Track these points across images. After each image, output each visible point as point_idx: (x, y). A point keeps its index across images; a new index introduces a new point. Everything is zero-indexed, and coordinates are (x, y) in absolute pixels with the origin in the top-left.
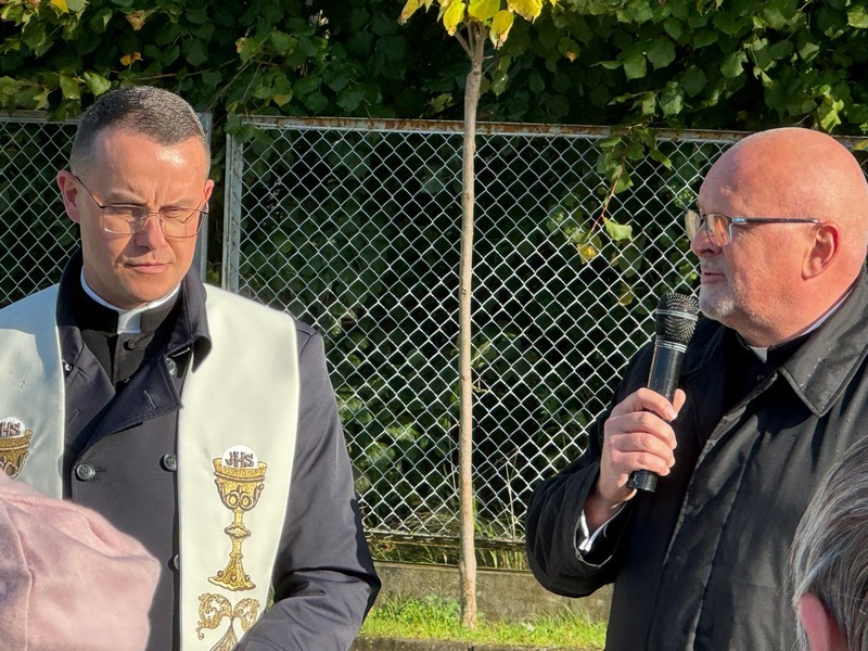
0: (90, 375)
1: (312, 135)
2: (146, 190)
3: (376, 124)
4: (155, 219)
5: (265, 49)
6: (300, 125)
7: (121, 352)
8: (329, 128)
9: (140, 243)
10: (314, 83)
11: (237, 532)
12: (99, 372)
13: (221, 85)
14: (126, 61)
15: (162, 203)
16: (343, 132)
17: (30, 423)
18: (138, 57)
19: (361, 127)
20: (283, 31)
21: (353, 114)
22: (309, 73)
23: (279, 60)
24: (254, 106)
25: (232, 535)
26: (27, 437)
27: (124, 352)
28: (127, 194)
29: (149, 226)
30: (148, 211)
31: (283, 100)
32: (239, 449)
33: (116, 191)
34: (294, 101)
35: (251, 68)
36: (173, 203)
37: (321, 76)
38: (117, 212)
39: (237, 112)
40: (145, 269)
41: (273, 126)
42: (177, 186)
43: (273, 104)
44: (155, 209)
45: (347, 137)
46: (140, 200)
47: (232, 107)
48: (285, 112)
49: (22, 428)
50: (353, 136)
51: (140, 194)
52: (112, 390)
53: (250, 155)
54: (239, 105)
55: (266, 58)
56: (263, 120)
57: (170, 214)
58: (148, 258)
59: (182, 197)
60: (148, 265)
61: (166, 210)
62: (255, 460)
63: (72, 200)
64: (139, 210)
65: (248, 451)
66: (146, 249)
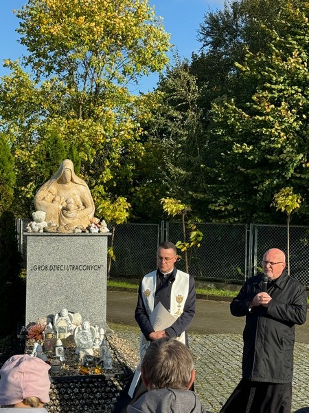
11: (179, 306)
32: (180, 294)
36: (167, 257)
44: (164, 258)
62: (182, 295)
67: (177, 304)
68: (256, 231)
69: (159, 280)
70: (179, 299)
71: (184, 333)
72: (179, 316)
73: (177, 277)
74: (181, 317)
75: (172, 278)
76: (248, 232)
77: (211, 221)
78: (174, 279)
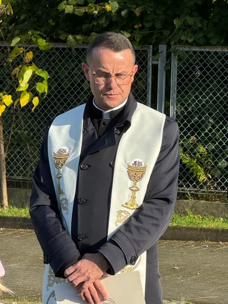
0: (91, 133)
1: (202, 53)
2: (109, 68)
3: (224, 49)
4: (113, 79)
5: (184, 23)
6: (197, 49)
7: (102, 126)
8: (208, 50)
9: (108, 87)
10: (201, 34)
11: (134, 189)
12: (94, 131)
13: (169, 35)
14: (136, 27)
15: (115, 72)
16: (213, 51)
17: (70, 149)
18: (140, 25)
19: (219, 50)
20: (191, 17)
21: (215, 45)
22: (200, 31)
23: (190, 26)
24: (180, 42)
25: (132, 190)
26: (68, 154)
27: (103, 125)
28: (103, 69)
29: (111, 81)
30: (111, 76)
31: (190, 41)
32: (137, 160)
33: (99, 69)
34: (194, 41)
35: (179, 29)
36: (119, 72)
37: (204, 32)
38: (100, 76)
39: (174, 44)
40: (110, 96)
41: (188, 49)
42: (119, 66)
43: (187, 41)
44: (114, 75)
45: (214, 53)
46: (108, 72)
47: (172, 43)
48: (191, 44)
49: (67, 151)
50: (216, 53)
51: (107, 70)
52: (97, 137)
53: (180, 60)
54: (175, 42)
55: (184, 26)
56: (185, 47)
57: (119, 76)
58: (112, 92)
59: (123, 70)
60: (112, 95)
61: (117, 75)
62: (143, 164)
63: (87, 73)
64: (107, 76)
65: (141, 161)
66: (110, 89)
67: (130, 183)
68: (175, 64)
69: (91, 127)
70: (135, 173)
71: (143, 257)
72: (131, 212)
73: (135, 119)
74: (136, 216)
75: (122, 121)
76: (155, 68)
77: (65, 41)
78: (127, 125)
